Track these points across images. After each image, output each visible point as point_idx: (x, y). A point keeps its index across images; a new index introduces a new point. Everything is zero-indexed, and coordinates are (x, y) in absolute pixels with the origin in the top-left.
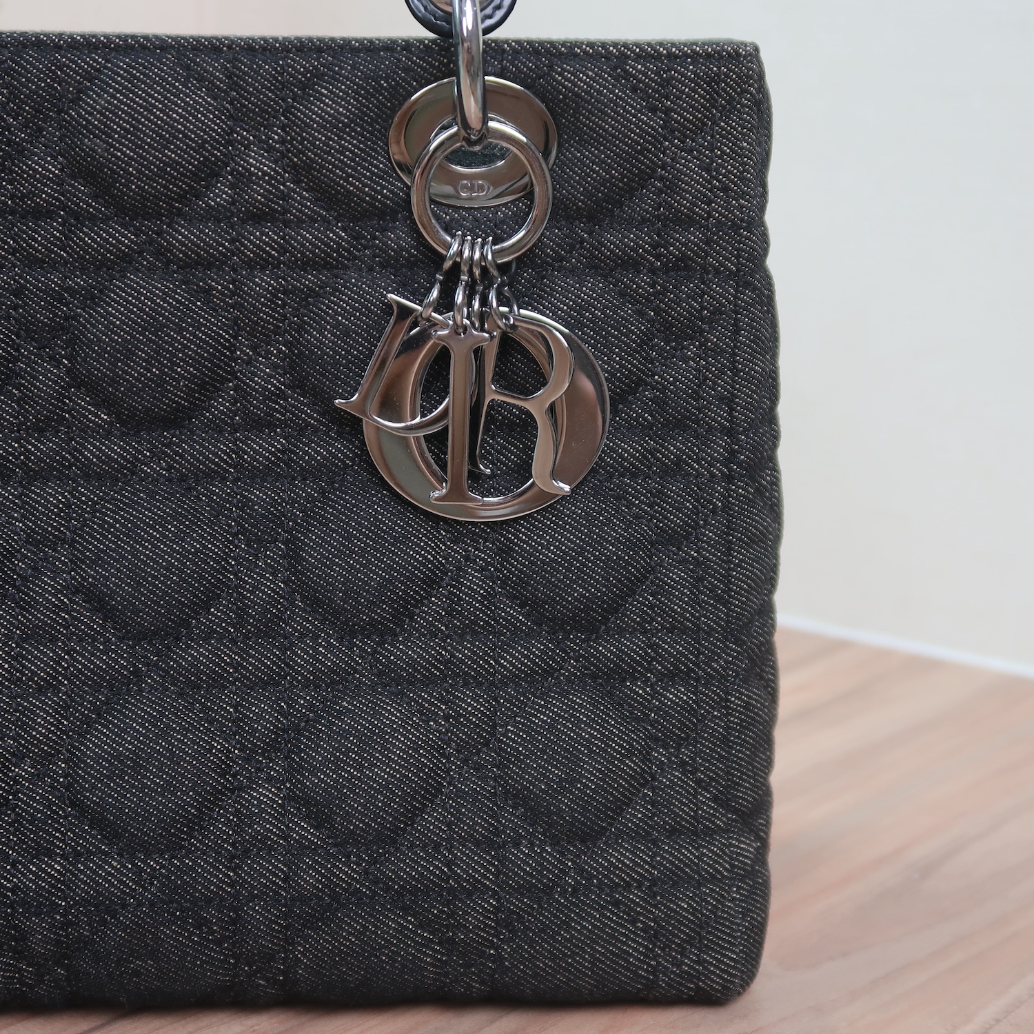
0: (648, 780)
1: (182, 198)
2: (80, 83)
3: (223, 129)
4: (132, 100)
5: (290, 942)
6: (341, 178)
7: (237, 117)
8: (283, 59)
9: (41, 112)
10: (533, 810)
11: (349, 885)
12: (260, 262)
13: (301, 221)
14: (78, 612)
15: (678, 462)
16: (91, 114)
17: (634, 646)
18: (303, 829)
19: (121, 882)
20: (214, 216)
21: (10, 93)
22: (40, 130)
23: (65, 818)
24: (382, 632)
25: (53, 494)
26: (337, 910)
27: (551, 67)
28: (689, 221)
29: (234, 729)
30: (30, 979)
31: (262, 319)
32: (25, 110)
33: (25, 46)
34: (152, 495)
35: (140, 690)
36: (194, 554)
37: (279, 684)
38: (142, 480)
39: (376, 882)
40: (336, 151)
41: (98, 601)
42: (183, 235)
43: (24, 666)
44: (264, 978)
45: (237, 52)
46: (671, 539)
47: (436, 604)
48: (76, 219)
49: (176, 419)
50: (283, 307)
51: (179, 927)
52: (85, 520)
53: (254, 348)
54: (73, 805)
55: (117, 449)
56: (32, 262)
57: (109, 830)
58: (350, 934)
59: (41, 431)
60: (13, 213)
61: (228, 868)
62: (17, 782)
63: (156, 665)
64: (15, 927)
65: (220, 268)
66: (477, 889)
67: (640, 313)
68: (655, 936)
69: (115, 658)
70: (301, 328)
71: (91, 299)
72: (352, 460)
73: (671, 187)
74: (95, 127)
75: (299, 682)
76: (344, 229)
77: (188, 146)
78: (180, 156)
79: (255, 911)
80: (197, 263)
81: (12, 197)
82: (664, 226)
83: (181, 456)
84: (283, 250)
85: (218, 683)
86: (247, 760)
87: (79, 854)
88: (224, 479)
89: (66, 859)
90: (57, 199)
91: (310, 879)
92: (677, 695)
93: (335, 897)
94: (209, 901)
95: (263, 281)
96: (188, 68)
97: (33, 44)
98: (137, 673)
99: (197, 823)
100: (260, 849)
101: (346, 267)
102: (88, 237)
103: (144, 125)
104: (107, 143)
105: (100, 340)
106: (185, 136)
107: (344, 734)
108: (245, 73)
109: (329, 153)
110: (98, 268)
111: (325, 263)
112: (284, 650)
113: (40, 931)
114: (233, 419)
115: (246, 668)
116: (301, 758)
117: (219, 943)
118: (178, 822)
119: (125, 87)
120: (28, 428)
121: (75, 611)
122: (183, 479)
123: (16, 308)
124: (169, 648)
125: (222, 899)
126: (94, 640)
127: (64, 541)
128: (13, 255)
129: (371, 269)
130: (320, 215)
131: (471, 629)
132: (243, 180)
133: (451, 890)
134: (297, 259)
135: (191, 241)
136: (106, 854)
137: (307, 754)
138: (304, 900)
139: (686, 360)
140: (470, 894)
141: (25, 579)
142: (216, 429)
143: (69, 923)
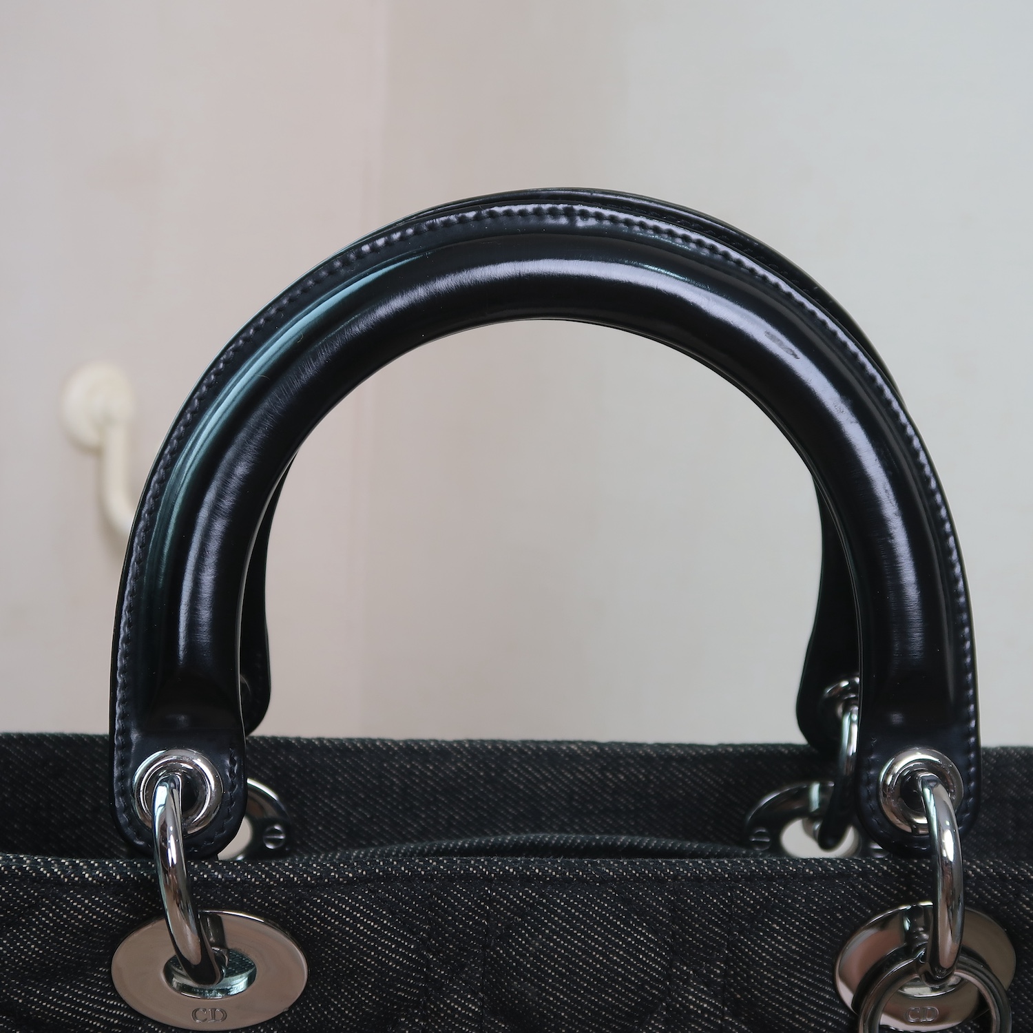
2: (509, 918)
3: (663, 966)
4: (569, 942)
6: (787, 1015)
7: (678, 951)
8: (731, 889)
9: (465, 950)
16: (523, 956)
22: (463, 966)
27: (1017, 895)
32: (448, 948)
40: (785, 988)
45: (682, 884)
74: (528, 970)
77: (626, 988)
78: (617, 999)
96: (627, 902)
103: (581, 968)
104: (539, 987)
106: (625, 979)
108: (691, 908)
109: (777, 992)
119: (564, 928)
132: (680, 1017)
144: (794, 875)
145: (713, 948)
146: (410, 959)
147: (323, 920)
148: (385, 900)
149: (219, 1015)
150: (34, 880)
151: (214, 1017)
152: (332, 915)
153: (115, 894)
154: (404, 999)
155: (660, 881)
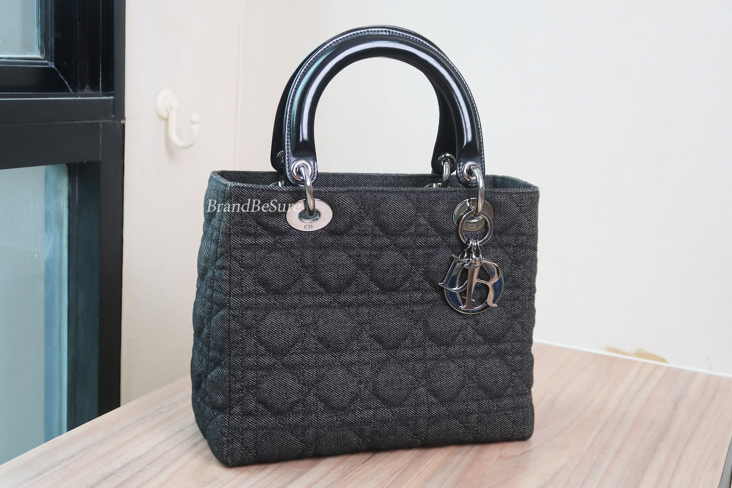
0: (512, 381)
1: (403, 231)
2: (380, 201)
3: (415, 213)
4: (395, 206)
5: (428, 429)
7: (418, 209)
9: (370, 209)
10: (486, 390)
11: (443, 412)
12: (420, 247)
13: (431, 236)
14: (373, 342)
15: (518, 296)
16: (383, 210)
17: (508, 345)
18: (432, 398)
19: (389, 415)
20: (410, 235)
21: (362, 204)
22: (369, 213)
23: (373, 398)
24: (448, 345)
25: (365, 310)
26: (440, 419)
27: (494, 196)
28: (523, 234)
29: (413, 372)
30: (361, 443)
31: (419, 262)
32: (366, 208)
34: (390, 309)
35: (390, 363)
36: (402, 325)
37: (423, 360)
38: (387, 305)
39: (450, 411)
41: (379, 340)
42: (402, 240)
43: (361, 358)
44: (419, 439)
46: (516, 317)
47: (461, 337)
48: (375, 236)
49: (395, 290)
50: (424, 258)
51: (401, 426)
52: (373, 317)
53: (416, 269)
54: (375, 395)
55: (382, 297)
56: (363, 248)
57: (385, 401)
58: (443, 426)
59: (362, 293)
60: (359, 235)
61: (414, 410)
62: (361, 389)
63: (393, 356)
64: (361, 429)
65: (410, 248)
66: (474, 412)
67: (510, 257)
68: (514, 422)
69: (383, 355)
70: (428, 264)
71: (377, 257)
73: (520, 226)
74: (385, 213)
75: (428, 359)
76: (441, 238)
77: (407, 218)
78: (405, 220)
79: (421, 421)
80: (405, 247)
81: (359, 230)
82: (518, 235)
83: (397, 299)
84: (425, 243)
85: (408, 360)
86: (417, 380)
87: (377, 408)
88: (407, 305)
89: (374, 409)
90: (371, 231)
91: (434, 411)
92: (518, 358)
93: (440, 416)
94: (409, 419)
95: (421, 252)
96: (407, 197)
98: (388, 358)
99: (406, 398)
101: (440, 247)
102: (378, 241)
103: (397, 213)
104: (388, 217)
105: (380, 269)
106: (407, 215)
107: (442, 372)
108: (421, 198)
109: (441, 219)
110: (380, 249)
111: (436, 246)
112: (424, 350)
113: (368, 429)
114: (409, 288)
115: (415, 356)
117: (410, 430)
118: (402, 398)
119: (394, 203)
120: (359, 292)
122: (397, 305)
123: (358, 260)
124: (396, 351)
125: (412, 418)
126: (377, 350)
127: (368, 323)
128: (358, 246)
129: (446, 248)
130: (436, 234)
131: (469, 343)
132: (418, 225)
133: (468, 413)
134: (429, 246)
135: (404, 242)
136: (384, 407)
137: (432, 378)
138: (432, 417)
139: (520, 269)
140: (472, 413)
141: (359, 334)
142: (405, 291)
143: (374, 427)
145: (426, 208)
146: (357, 211)
147: (339, 200)
148: (352, 196)
149: (311, 227)
151: (309, 227)
154: (356, 221)
155: (414, 192)
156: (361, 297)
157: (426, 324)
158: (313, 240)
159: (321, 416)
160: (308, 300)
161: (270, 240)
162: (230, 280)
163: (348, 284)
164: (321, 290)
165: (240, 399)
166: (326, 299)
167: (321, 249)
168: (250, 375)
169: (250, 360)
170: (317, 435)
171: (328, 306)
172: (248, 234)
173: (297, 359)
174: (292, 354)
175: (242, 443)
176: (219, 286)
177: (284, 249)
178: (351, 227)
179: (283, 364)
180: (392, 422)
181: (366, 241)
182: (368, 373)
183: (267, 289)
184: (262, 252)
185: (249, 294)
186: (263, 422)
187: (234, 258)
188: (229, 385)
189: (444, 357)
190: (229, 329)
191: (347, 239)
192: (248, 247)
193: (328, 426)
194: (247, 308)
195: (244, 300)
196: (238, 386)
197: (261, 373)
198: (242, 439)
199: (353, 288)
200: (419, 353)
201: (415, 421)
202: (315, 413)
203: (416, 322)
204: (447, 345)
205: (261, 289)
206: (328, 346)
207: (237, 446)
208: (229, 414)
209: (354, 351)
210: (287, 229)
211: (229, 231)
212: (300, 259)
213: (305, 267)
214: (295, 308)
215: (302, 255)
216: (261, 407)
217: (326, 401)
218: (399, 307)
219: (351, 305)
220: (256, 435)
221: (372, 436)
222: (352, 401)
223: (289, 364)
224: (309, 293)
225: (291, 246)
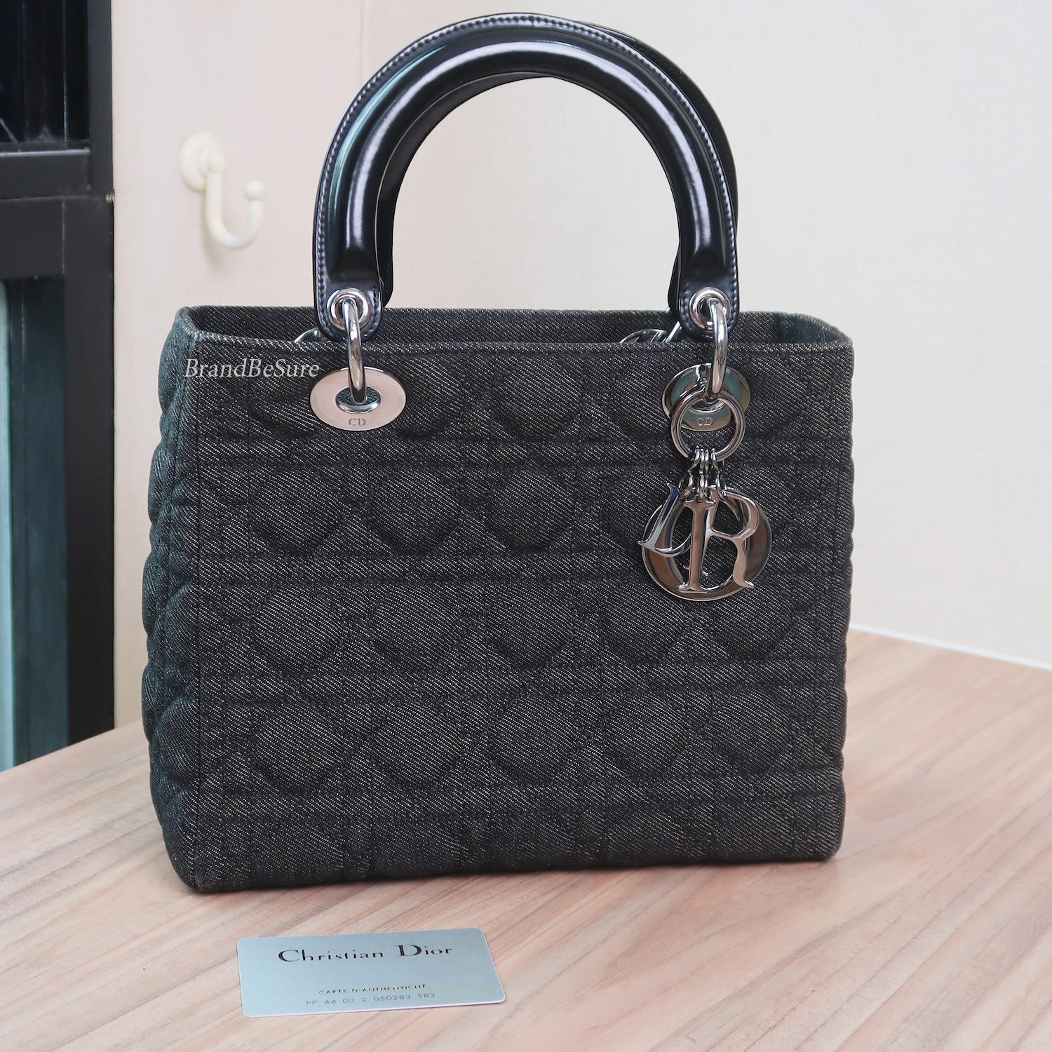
0: (791, 739)
1: (554, 432)
2: (505, 372)
3: (579, 395)
4: (534, 382)
5: (605, 830)
6: (639, 419)
7: (586, 388)
8: (611, 357)
9: (482, 387)
10: (733, 756)
11: (638, 799)
12: (591, 463)
13: (614, 441)
14: (492, 653)
15: (806, 565)
16: (510, 389)
17: (783, 667)
18: (614, 770)
19: (520, 800)
20: (570, 439)
22: (482, 395)
23: (489, 766)
24: (652, 662)
25: (474, 589)
26: (632, 812)
27: (750, 359)
28: (817, 438)
29: (576, 716)
30: (466, 855)
31: (591, 493)
32: (474, 386)
33: (476, 352)
34: (529, 588)
35: (526, 696)
36: (554, 621)
37: (597, 691)
38: (523, 580)
39: (652, 797)
40: (638, 406)
41: (503, 648)
42: (552, 450)
43: (465, 684)
44: (589, 850)
45: (588, 354)
46: (801, 608)
47: (679, 646)
48: (496, 442)
49: (540, 548)
50: (600, 486)
51: (549, 823)
52: (493, 602)
53: (584, 508)
54: (493, 759)
55: (511, 564)
56: (470, 464)
57: (515, 773)
58: (638, 825)
59: (469, 555)
60: (461, 439)
61: (575, 791)
62: (463, 747)
63: (534, 682)
64: (463, 826)
65: (570, 466)
66: (705, 800)
67: (788, 485)
68: (794, 823)
69: (513, 679)
70: (610, 497)
71: (500, 484)
72: (633, 567)
73: (808, 420)
74: (514, 396)
75: (608, 689)
76: (635, 445)
77: (561, 405)
78: (557, 411)
79: (589, 814)
80: (559, 464)
81: (463, 430)
82: (804, 440)
83: (544, 567)
84: (603, 456)
85: (566, 691)
86: (583, 732)
87: (498, 785)
88: (565, 579)
89: (491, 788)
90: (487, 432)
91: (618, 797)
92: (806, 692)
93: (631, 806)
94: (565, 809)
95: (592, 473)
96: (561, 363)
97: (481, 351)
98: (523, 686)
99: (559, 768)
100: (592, 781)
101: (635, 464)
102: (501, 452)
103: (540, 395)
104: (520, 405)
105: (506, 507)
106: (561, 401)
107: (635, 718)
108: (592, 366)
109: (634, 407)
110: (505, 467)
111: (625, 462)
112: (600, 671)
113: (477, 828)
114: (570, 546)
115: (581, 683)
116: (612, 731)
117: (568, 832)
118: (550, 767)
119: (531, 376)
120: (463, 553)
121: (489, 652)
122: (544, 578)
123: (459, 489)
124: (539, 672)
125: (573, 808)
126: (501, 668)
127: (482, 615)
128: (460, 460)
129: (648, 465)
130: (625, 438)
131: (698, 659)
132: (587, 420)
133: (690, 801)
134: (610, 461)
135: (557, 453)
136: (512, 785)
137: (615, 728)
138: (615, 807)
139: (811, 510)
140: (700, 802)
141: (463, 636)
142: (562, 551)
143: (492, 823)
144: (642, 350)
145: (602, 386)
146: (456, 391)
147: (415, 371)
148: (445, 362)
149: (362, 422)
150: (275, 350)
151: (359, 424)
152: (420, 368)
153: (315, 358)
154: (454, 412)
155: (577, 353)
156: (468, 564)
157: (605, 621)
158: (367, 449)
159: (381, 798)
160: (356, 567)
161: (278, 448)
162: (198, 526)
163: (441, 536)
164: (385, 547)
165: (219, 762)
166: (394, 566)
167: (384, 466)
168: (239, 714)
169: (239, 685)
170: (374, 835)
171: (399, 580)
172: (233, 436)
173: (331, 684)
174: (322, 674)
175: (223, 848)
176: (179, 538)
177: (308, 466)
178: (443, 423)
179: (303, 694)
180: (528, 814)
181: (478, 451)
182: (479, 714)
183: (272, 545)
184: (263, 471)
185: (237, 554)
186: (262, 807)
187: (206, 482)
188: (199, 732)
189: (644, 686)
190: (197, 622)
191: (437, 448)
192: (234, 461)
193: (396, 818)
194: (232, 583)
195: (227, 566)
196: (215, 734)
197: (259, 710)
198: (223, 840)
199: (451, 543)
200: (590, 677)
201: (578, 813)
202: (369, 792)
203: (585, 613)
204: (650, 662)
205: (261, 545)
206: (396, 660)
207: (212, 853)
208: (198, 791)
209: (450, 670)
210: (312, 427)
211: (196, 430)
212: (341, 486)
213: (351, 501)
214: (331, 583)
215: (345, 477)
216: (260, 778)
217: (390, 770)
218: (547, 584)
219: (446, 578)
220: (251, 832)
221: (487, 842)
222: (444, 770)
223: (317, 693)
224: (360, 554)
225: (323, 459)
